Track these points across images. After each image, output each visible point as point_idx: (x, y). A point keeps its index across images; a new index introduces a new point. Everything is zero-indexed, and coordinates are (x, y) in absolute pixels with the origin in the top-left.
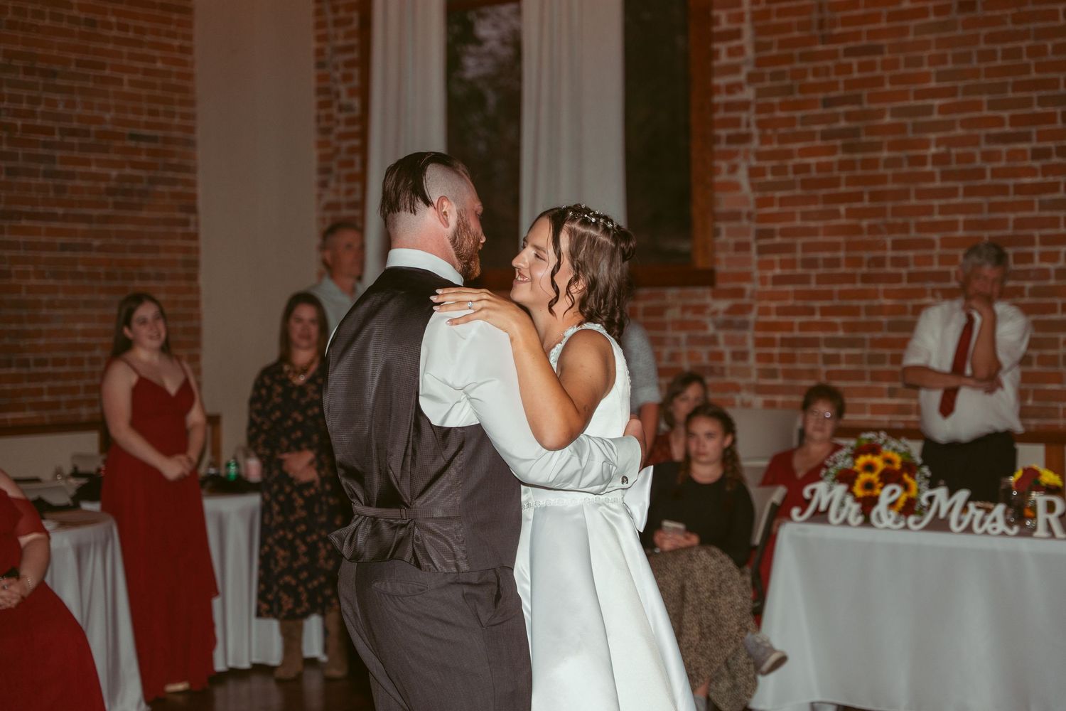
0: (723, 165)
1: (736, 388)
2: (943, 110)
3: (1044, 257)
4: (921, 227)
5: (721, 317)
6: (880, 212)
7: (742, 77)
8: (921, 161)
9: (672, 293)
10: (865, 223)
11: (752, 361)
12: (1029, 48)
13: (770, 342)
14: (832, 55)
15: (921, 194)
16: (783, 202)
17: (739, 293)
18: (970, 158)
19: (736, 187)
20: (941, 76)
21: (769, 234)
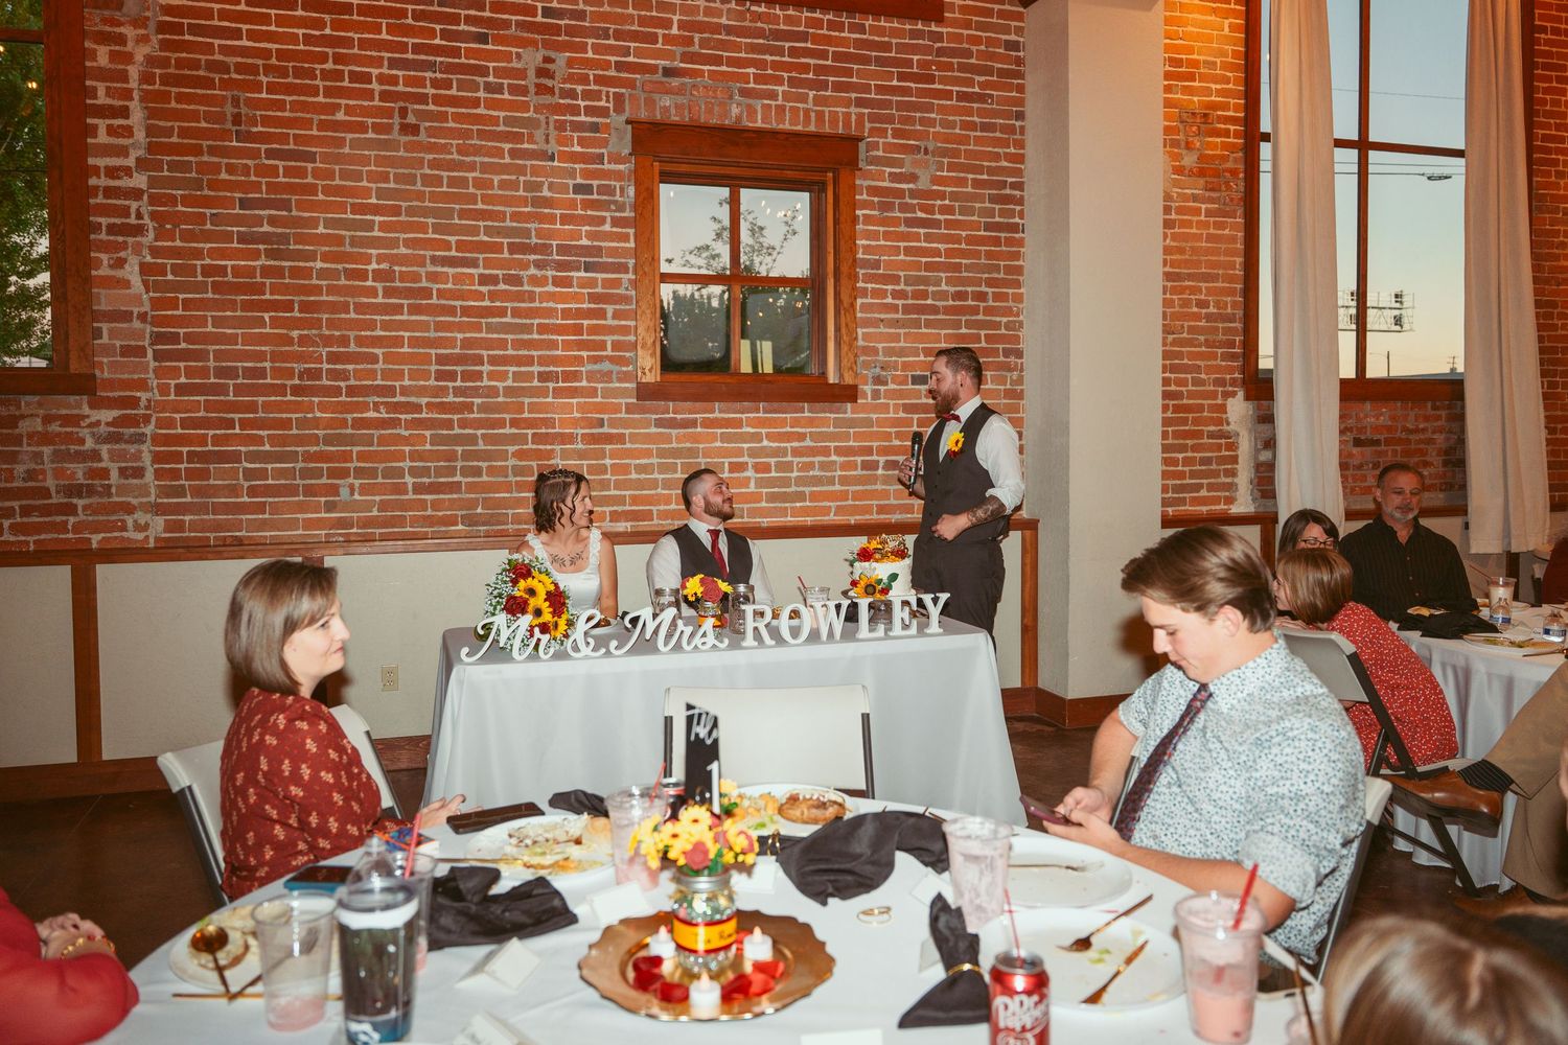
0: (104, 257)
1: (129, 509)
2: (383, 227)
3: (492, 376)
4: (360, 341)
5: (103, 429)
6: (317, 324)
7: (131, 162)
8: (363, 275)
9: (28, 402)
10: (295, 334)
11: (149, 475)
12: (474, 178)
13: (177, 457)
14: (255, 154)
15: (359, 308)
16: (187, 304)
17: (134, 402)
18: (416, 278)
19: (127, 284)
20: (380, 194)
21: (175, 339)
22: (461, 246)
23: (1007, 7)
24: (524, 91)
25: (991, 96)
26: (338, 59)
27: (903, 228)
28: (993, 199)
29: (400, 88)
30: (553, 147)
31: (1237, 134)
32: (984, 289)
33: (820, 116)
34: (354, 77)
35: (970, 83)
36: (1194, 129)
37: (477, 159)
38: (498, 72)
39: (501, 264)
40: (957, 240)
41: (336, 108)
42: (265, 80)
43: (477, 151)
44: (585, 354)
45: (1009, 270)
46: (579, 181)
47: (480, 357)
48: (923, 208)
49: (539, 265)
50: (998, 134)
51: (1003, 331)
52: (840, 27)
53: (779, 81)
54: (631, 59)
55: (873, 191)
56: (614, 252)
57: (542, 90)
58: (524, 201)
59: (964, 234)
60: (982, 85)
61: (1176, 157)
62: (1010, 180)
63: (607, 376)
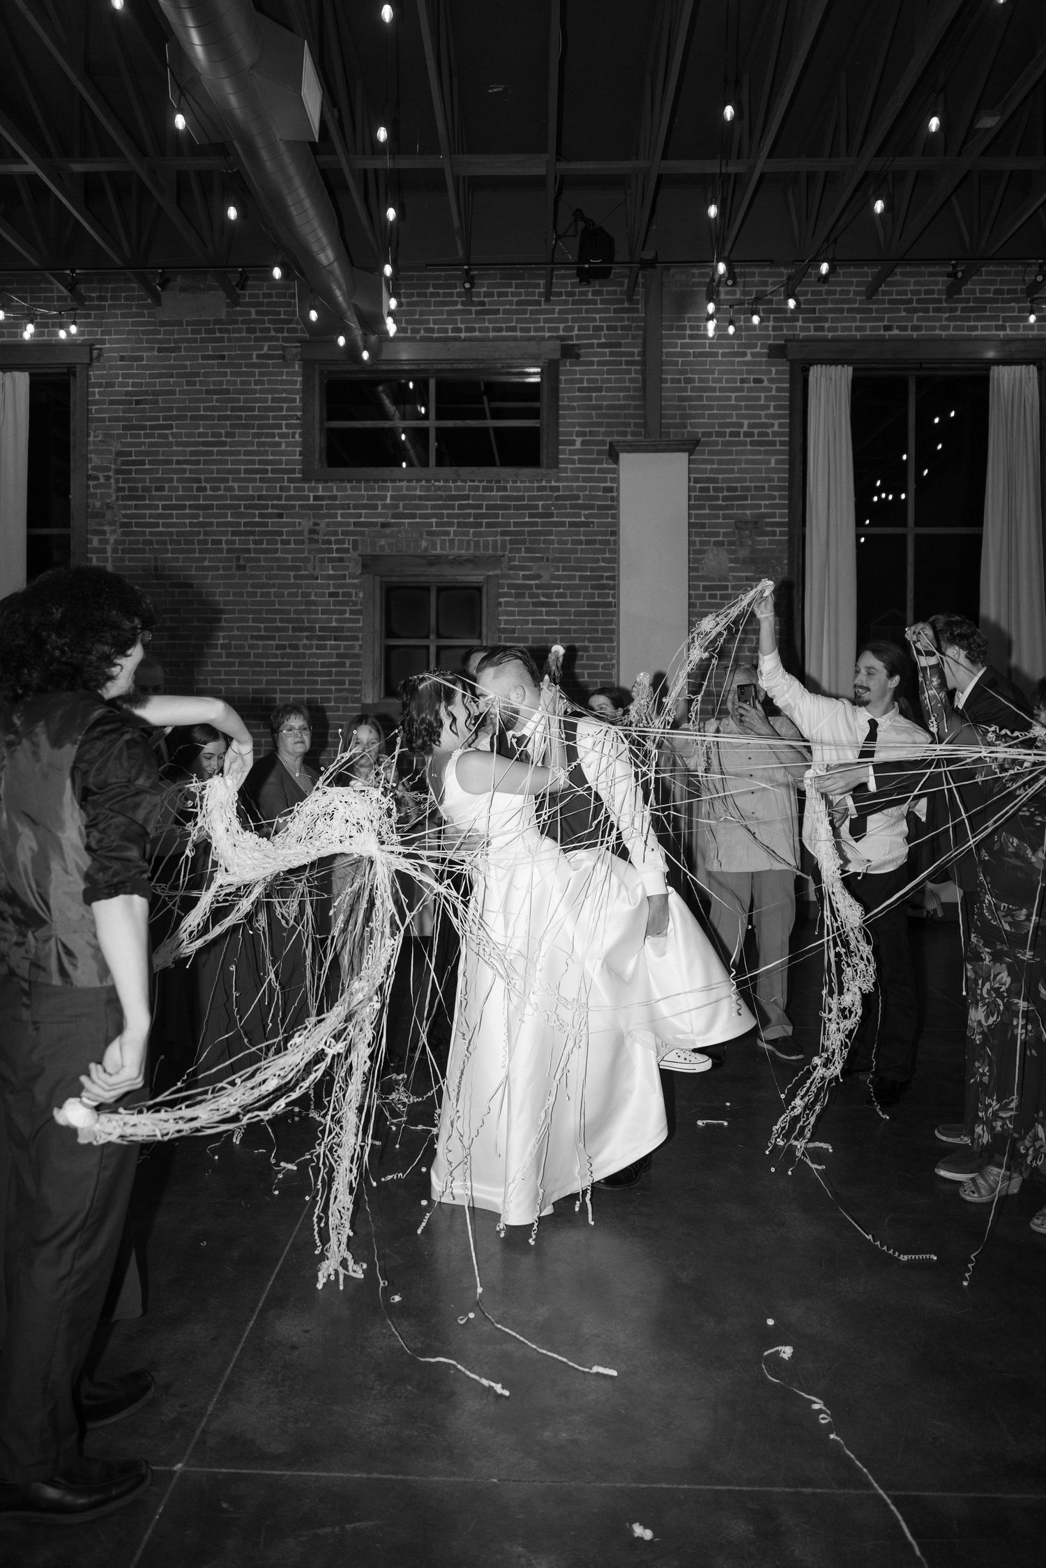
12: (274, 592)
22: (266, 629)
23: (605, 466)
24: (302, 542)
25: (593, 523)
26: (206, 533)
27: (531, 608)
28: (593, 587)
29: (237, 546)
30: (317, 572)
31: (782, 533)
32: (587, 644)
33: (477, 543)
34: (214, 542)
35: (579, 516)
36: (747, 532)
37: (276, 581)
38: (288, 533)
39: (288, 638)
40: (568, 614)
41: (205, 559)
42: (169, 547)
43: (276, 577)
44: (333, 687)
45: (604, 631)
46: (332, 590)
47: (275, 690)
48: (544, 595)
49: (308, 638)
50: (597, 546)
51: (601, 670)
52: (491, 489)
53: (451, 525)
54: (362, 520)
55: (511, 586)
56: (350, 629)
57: (312, 541)
58: (301, 603)
59: (573, 610)
60: (586, 516)
61: (734, 552)
62: (606, 574)
63: (345, 700)
